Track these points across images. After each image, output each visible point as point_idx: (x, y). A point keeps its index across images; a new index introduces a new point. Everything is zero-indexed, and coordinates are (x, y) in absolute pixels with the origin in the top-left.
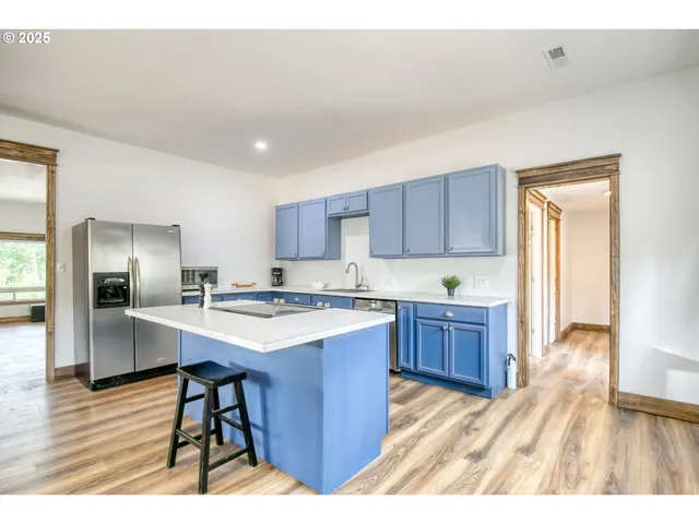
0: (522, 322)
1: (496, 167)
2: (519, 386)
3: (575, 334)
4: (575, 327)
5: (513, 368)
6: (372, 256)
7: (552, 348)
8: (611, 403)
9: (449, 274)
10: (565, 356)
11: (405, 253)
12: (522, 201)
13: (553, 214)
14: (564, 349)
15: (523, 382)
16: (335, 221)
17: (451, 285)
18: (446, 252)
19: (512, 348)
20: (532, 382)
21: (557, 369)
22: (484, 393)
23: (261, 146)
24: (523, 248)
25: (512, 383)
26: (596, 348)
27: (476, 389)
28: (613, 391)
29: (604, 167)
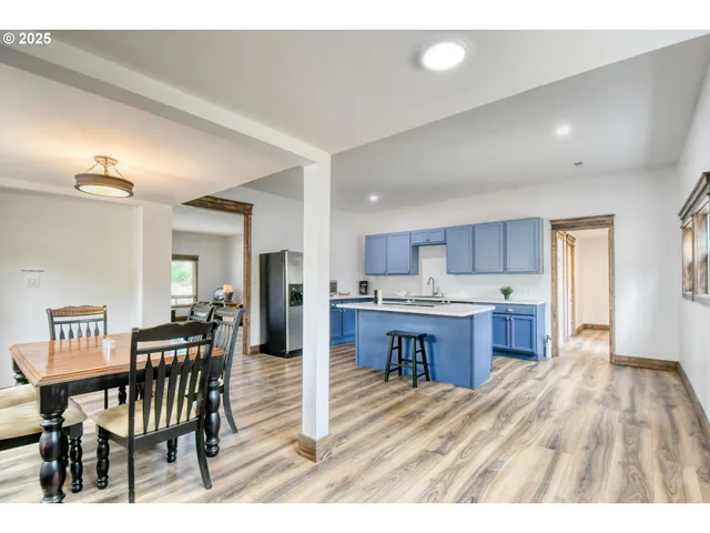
0: (555, 316)
1: (538, 219)
2: (553, 356)
3: (586, 332)
4: (585, 327)
5: (549, 345)
6: (449, 273)
7: (570, 339)
8: (611, 363)
9: (505, 286)
10: (580, 343)
11: (474, 271)
12: (554, 239)
13: (570, 242)
14: (579, 340)
15: (555, 354)
16: (416, 248)
17: (506, 292)
18: (505, 271)
19: (548, 332)
20: (561, 354)
21: (575, 349)
22: (534, 358)
23: (374, 198)
24: (554, 269)
25: (549, 354)
26: (602, 340)
27: (528, 355)
28: (612, 355)
29: (605, 221)
